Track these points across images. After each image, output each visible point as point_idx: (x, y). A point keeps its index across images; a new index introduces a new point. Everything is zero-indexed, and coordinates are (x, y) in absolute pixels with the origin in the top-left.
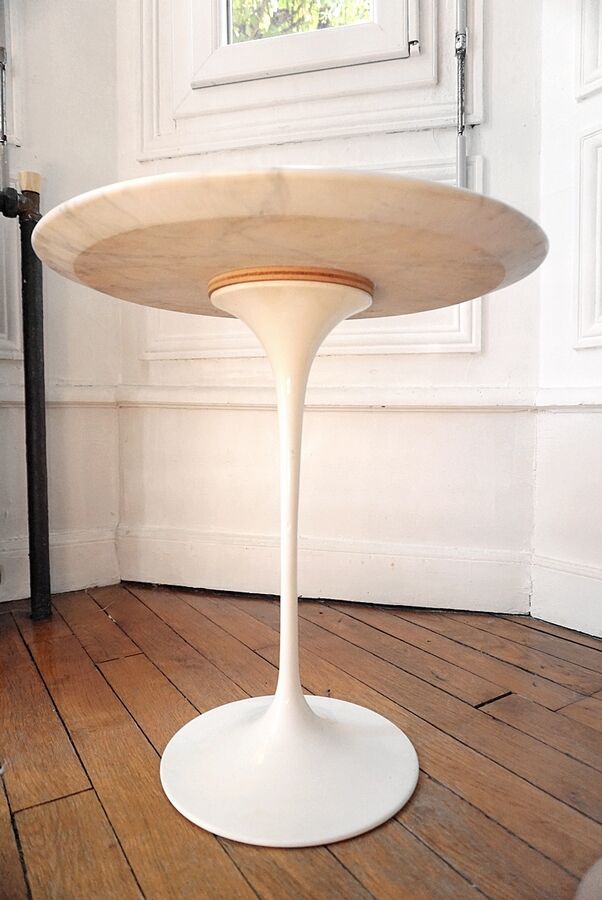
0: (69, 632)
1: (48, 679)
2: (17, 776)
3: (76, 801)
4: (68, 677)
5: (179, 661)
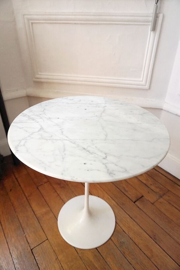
2: (29, 236)
3: (45, 244)
4: (31, 194)
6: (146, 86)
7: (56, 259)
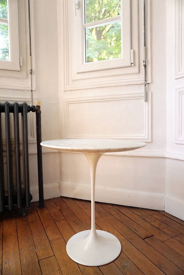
0: (48, 212)
1: (44, 226)
2: (39, 252)
3: (51, 258)
4: (48, 225)
5: (74, 222)
6: (148, 139)
7: (59, 270)
